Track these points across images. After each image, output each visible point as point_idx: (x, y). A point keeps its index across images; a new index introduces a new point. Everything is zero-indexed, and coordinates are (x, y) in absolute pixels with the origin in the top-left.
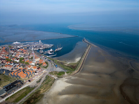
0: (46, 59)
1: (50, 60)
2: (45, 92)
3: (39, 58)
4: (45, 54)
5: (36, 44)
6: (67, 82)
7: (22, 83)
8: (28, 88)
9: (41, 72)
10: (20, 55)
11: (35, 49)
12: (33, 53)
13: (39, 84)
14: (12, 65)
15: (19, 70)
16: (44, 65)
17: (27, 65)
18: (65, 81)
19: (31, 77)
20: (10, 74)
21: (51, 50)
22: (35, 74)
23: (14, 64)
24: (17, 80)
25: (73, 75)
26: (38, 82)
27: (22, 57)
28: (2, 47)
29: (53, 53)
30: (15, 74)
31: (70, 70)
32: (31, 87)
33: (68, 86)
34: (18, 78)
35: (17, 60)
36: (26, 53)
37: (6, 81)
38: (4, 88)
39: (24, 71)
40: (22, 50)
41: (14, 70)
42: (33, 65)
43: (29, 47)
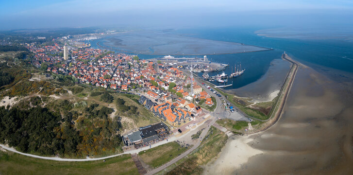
0: (212, 91)
1: (219, 93)
2: (206, 163)
3: (201, 89)
4: (211, 82)
5: (198, 62)
6: (252, 145)
7: (168, 133)
8: (176, 144)
9: (201, 117)
10: (171, 79)
11: (195, 71)
12: (192, 76)
13: (197, 143)
14: (157, 93)
15: (166, 104)
16: (209, 103)
17: (180, 98)
18: (249, 144)
19: (183, 124)
20: (151, 108)
21: (223, 74)
22: (192, 118)
23: (161, 92)
24: (160, 122)
25: (264, 130)
26: (195, 137)
27: (173, 82)
28: (149, 62)
29: (226, 81)
30: (160, 110)
31: (258, 118)
32: (181, 144)
33: (254, 156)
34: (162, 118)
35: (166, 85)
36: (180, 76)
37: (145, 119)
38: (141, 131)
39: (173, 107)
40: (175, 69)
41: (159, 103)
42: (189, 101)
43: (186, 66)
